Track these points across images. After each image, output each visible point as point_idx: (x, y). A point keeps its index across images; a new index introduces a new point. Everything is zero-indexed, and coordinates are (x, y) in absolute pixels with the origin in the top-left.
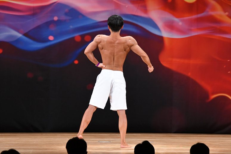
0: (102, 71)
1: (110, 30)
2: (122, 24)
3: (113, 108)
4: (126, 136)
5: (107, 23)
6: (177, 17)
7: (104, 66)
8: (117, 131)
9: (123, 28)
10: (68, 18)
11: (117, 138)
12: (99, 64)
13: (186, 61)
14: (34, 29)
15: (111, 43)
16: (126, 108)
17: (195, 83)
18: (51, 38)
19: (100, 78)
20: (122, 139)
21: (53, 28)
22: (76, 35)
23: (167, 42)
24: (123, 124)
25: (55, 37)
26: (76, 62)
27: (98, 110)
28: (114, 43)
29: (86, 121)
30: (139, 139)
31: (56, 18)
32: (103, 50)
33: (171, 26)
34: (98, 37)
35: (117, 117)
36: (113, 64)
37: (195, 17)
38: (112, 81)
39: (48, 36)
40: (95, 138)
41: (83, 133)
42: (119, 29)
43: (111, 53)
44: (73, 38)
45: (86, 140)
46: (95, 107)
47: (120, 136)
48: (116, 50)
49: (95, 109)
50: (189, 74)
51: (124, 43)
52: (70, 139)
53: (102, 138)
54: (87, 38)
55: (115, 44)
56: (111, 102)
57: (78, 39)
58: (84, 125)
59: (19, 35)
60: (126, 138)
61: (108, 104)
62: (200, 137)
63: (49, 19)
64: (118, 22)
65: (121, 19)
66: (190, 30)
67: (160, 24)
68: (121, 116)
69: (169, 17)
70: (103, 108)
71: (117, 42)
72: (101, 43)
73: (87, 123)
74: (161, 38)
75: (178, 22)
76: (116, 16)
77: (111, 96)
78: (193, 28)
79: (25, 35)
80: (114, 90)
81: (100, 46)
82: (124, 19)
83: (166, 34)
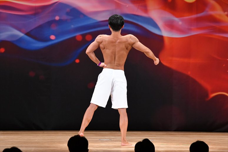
0: (104, 70)
1: (111, 29)
2: (122, 24)
3: (114, 107)
4: (127, 133)
5: (108, 23)
6: (177, 17)
7: (106, 65)
8: (118, 129)
9: (124, 27)
10: (69, 17)
11: (118, 136)
12: (100, 63)
13: (186, 60)
14: (36, 28)
15: (112, 43)
16: (127, 107)
17: (194, 81)
18: (53, 37)
19: (101, 77)
20: (122, 137)
21: (54, 28)
22: (78, 34)
23: (167, 42)
24: (124, 122)
25: (57, 36)
26: (77, 61)
27: (99, 108)
28: (115, 42)
29: (87, 119)
30: (140, 137)
31: (57, 18)
32: (105, 49)
33: (171, 26)
34: (100, 38)
35: (118, 115)
36: (114, 63)
37: (194, 16)
38: (113, 80)
39: (50, 36)
40: (96, 136)
41: (84, 132)
42: (120, 29)
43: (112, 53)
44: (75, 37)
45: (88, 138)
46: (96, 106)
47: (121, 134)
48: (117, 49)
49: (97, 108)
50: (189, 73)
51: (125, 42)
52: (71, 137)
53: (103, 136)
54: (88, 38)
55: (116, 44)
56: (112, 100)
57: (79, 39)
58: (85, 123)
59: (21, 34)
60: (126, 136)
61: (110, 102)
62: (200, 135)
63: (50, 19)
64: (119, 22)
65: (122, 19)
66: (190, 30)
67: (160, 24)
68: (122, 114)
69: (169, 16)
70: (105, 107)
71: (118, 41)
72: (102, 43)
73: (88, 121)
74: (161, 38)
75: (178, 21)
76: (117, 15)
77: (112, 95)
78: (192, 28)
79: (27, 34)
80: (115, 89)
81: (101, 46)
82: (125, 18)
83: (166, 34)
